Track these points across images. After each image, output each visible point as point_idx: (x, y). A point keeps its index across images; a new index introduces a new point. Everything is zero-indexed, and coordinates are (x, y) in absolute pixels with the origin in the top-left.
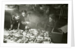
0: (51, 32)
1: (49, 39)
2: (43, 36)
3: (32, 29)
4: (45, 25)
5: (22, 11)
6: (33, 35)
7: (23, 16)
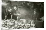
0: (35, 21)
1: (34, 25)
2: (30, 24)
3: (22, 19)
4: (31, 16)
5: (14, 6)
6: (23, 23)
7: (15, 9)
